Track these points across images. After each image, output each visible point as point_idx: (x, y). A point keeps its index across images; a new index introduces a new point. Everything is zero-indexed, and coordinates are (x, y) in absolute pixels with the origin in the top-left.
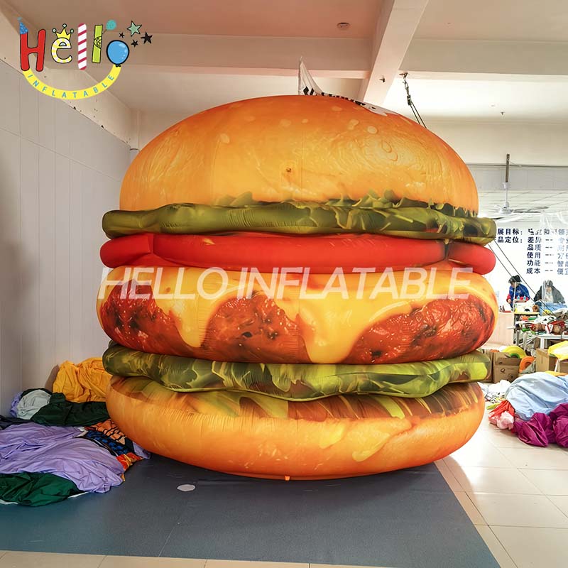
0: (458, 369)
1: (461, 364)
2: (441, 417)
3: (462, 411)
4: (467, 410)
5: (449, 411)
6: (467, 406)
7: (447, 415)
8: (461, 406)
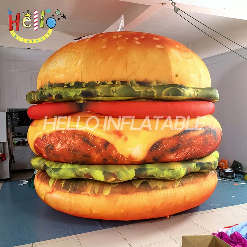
0: (83, 171)
1: (87, 169)
2: (66, 192)
3: (84, 194)
4: (88, 195)
5: (73, 191)
6: (89, 193)
7: (70, 192)
8: (83, 192)
